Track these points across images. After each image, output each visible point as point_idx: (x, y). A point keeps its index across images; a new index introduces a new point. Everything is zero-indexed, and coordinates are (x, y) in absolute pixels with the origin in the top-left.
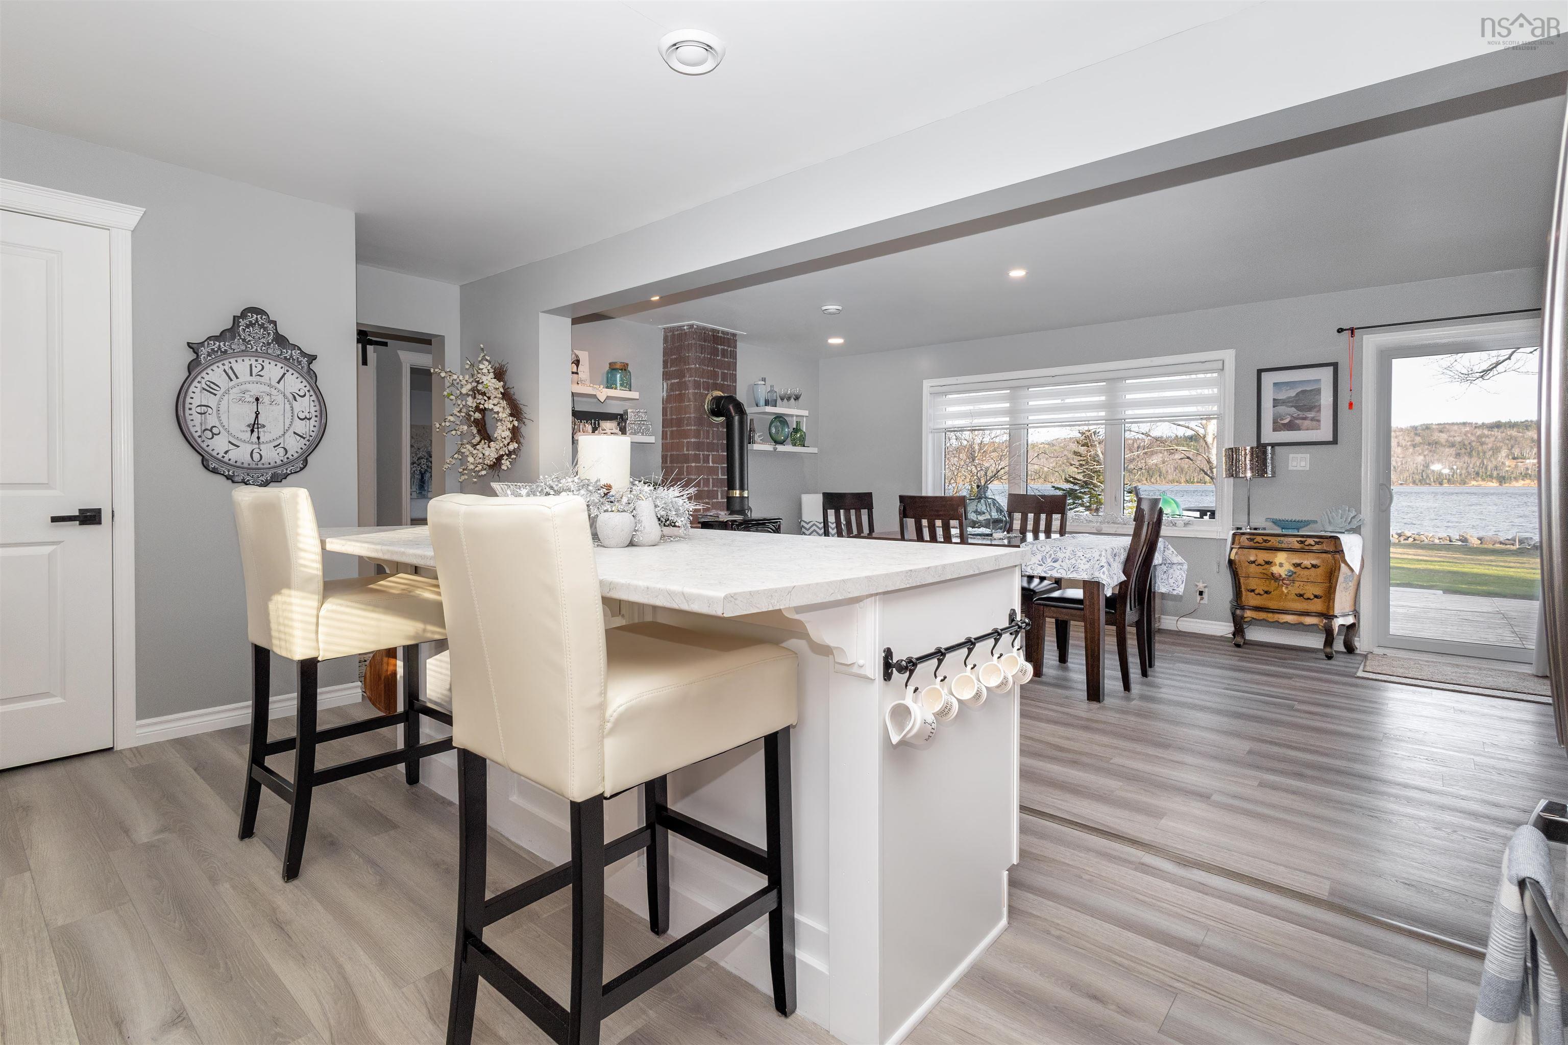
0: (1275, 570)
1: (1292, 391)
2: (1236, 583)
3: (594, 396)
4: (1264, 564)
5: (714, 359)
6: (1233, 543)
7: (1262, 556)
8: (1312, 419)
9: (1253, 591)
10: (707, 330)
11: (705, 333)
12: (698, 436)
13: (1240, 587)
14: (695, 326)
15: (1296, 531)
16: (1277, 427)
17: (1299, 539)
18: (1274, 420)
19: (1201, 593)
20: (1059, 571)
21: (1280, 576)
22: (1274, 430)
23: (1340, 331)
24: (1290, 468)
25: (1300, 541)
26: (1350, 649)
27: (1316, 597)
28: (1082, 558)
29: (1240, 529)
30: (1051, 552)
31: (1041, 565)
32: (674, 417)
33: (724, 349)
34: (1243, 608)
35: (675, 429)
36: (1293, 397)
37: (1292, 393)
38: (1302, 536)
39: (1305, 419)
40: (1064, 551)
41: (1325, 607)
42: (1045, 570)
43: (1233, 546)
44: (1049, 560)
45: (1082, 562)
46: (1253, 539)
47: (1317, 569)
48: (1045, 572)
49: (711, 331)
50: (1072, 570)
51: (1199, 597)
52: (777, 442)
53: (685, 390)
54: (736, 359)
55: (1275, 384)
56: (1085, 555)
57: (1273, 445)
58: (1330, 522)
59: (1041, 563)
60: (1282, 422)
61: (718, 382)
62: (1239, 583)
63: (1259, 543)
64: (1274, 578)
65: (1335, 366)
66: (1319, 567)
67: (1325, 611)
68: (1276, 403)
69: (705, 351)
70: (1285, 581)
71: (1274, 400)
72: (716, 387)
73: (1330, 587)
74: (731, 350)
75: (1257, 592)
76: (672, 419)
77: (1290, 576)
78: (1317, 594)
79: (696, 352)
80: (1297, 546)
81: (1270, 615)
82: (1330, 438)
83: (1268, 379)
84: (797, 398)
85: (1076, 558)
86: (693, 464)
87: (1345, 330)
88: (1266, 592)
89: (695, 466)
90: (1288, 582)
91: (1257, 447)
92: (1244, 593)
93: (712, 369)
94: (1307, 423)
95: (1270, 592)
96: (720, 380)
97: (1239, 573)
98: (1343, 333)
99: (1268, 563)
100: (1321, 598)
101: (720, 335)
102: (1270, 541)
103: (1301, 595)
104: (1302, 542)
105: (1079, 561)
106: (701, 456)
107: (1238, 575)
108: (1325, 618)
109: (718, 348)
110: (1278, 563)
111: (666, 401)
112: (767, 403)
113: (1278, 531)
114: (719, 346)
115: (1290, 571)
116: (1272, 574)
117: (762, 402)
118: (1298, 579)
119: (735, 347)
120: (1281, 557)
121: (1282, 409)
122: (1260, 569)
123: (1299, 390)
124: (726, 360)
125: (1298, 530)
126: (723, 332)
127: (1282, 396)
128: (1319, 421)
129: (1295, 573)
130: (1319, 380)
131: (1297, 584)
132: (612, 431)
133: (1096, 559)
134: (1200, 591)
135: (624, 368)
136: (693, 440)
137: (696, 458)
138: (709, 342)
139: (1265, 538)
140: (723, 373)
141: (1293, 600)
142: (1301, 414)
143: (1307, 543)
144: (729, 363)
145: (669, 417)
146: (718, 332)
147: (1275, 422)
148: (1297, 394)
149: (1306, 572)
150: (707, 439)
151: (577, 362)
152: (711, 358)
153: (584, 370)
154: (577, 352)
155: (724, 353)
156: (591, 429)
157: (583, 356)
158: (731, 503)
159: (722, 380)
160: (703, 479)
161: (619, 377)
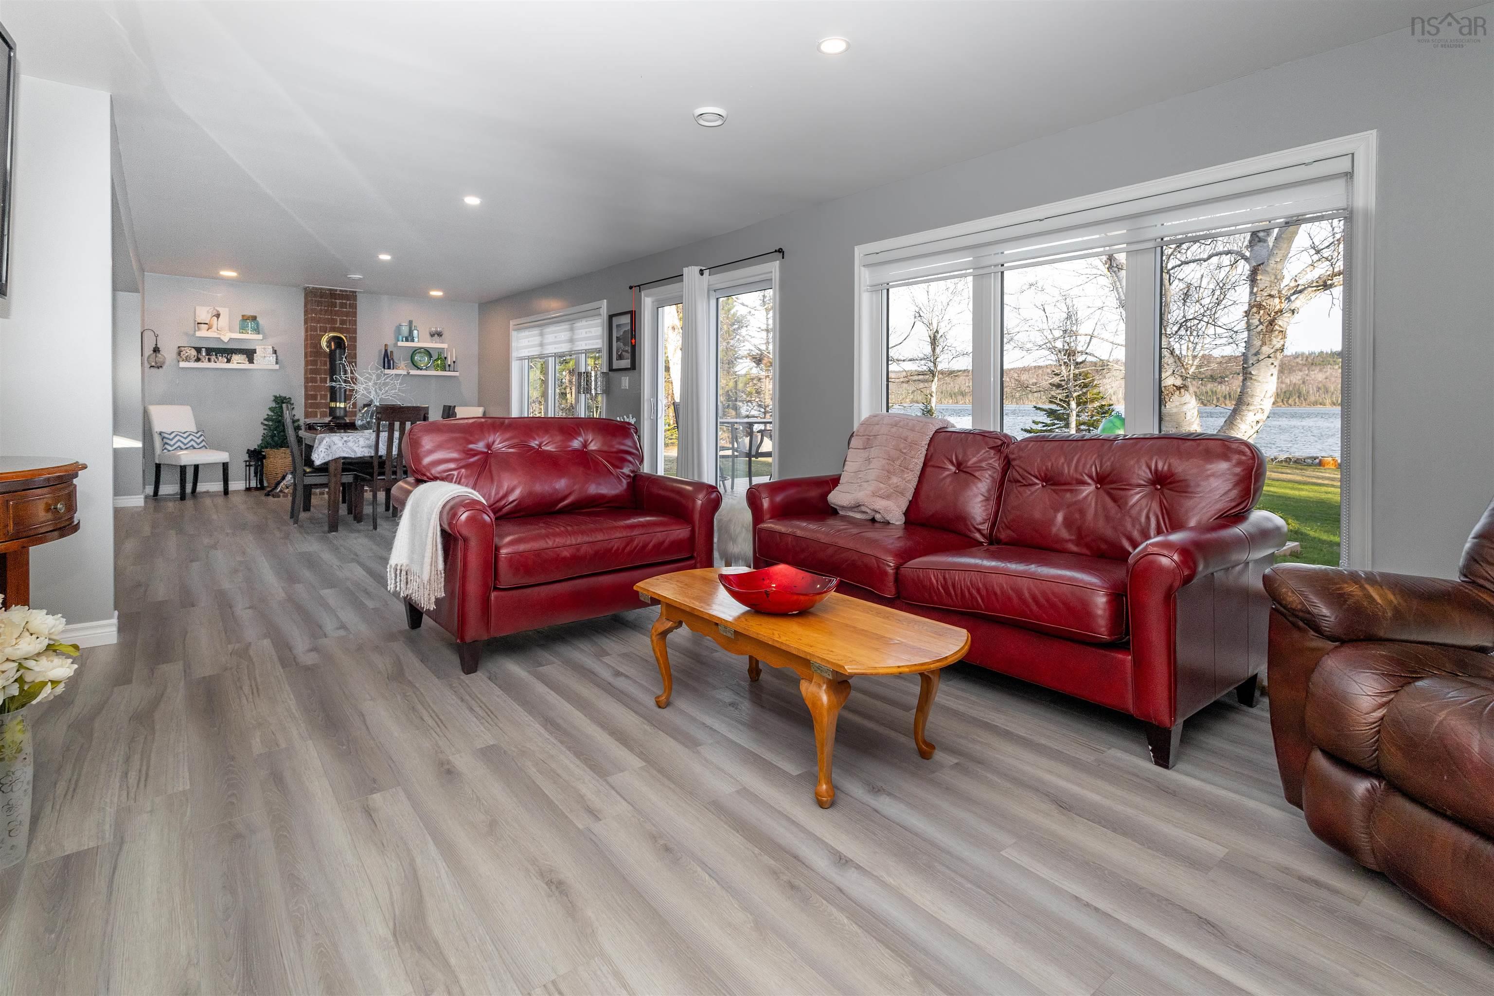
5: (331, 310)
10: (323, 290)
11: (321, 292)
14: (310, 288)
18: (616, 352)
22: (616, 359)
23: (631, 288)
24: (622, 387)
33: (342, 302)
49: (327, 291)
52: (418, 368)
53: (308, 332)
54: (356, 308)
55: (617, 326)
61: (337, 326)
65: (632, 313)
68: (617, 339)
69: (323, 304)
71: (616, 337)
72: (334, 329)
74: (350, 304)
83: (615, 322)
84: (440, 335)
86: (310, 384)
89: (312, 385)
93: (330, 317)
96: (338, 324)
98: (633, 289)
101: (338, 292)
109: (336, 303)
112: (406, 339)
114: (337, 301)
117: (402, 339)
119: (355, 300)
121: (619, 344)
123: (624, 330)
124: (345, 310)
126: (341, 291)
127: (619, 334)
132: (239, 361)
135: (254, 318)
136: (311, 367)
137: (313, 380)
138: (326, 299)
140: (342, 320)
144: (348, 312)
146: (336, 291)
147: (617, 354)
148: (623, 333)
150: (324, 366)
151: (218, 316)
152: (328, 310)
153: (223, 321)
154: (218, 309)
155: (343, 305)
156: (226, 360)
157: (224, 312)
158: (332, 411)
159: (340, 324)
160: (321, 395)
161: (250, 324)
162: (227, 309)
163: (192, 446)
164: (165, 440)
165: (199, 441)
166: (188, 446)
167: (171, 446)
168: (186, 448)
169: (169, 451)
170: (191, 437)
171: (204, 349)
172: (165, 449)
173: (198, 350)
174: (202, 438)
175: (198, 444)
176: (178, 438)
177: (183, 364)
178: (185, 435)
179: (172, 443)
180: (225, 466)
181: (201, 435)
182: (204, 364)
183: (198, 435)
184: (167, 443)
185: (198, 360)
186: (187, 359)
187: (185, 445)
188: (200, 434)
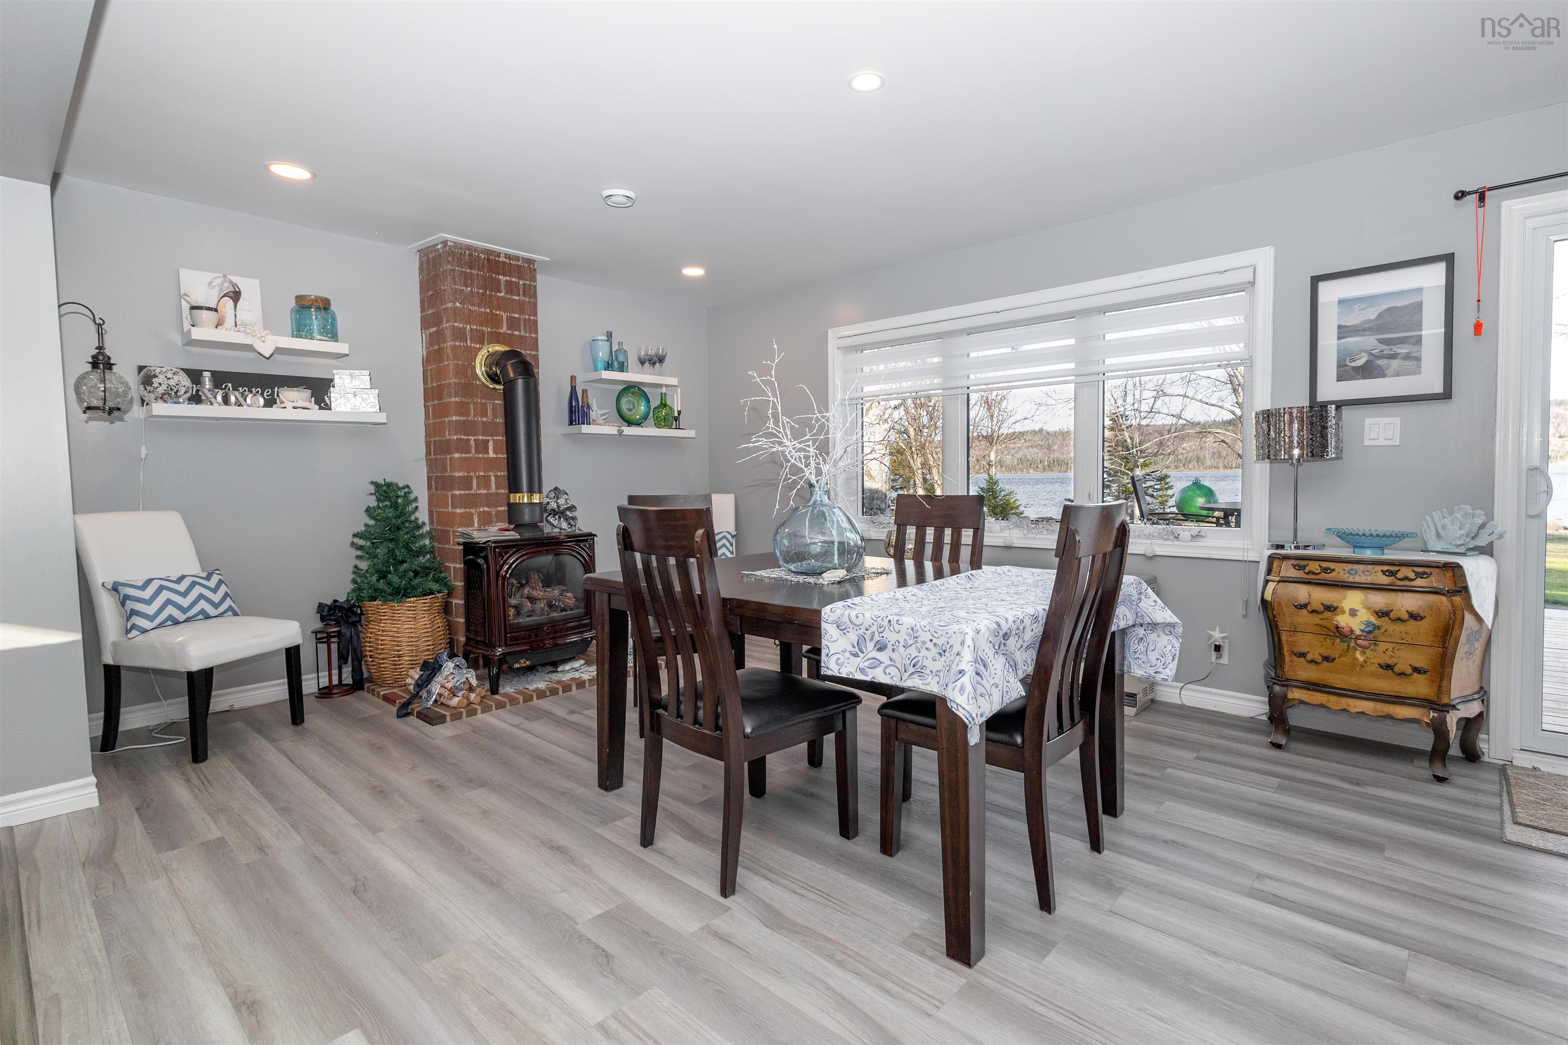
0: (1343, 620)
1: (1370, 310)
2: (1274, 642)
3: (249, 348)
4: (1323, 610)
5: (491, 296)
6: (1269, 571)
7: (1320, 596)
8: (1407, 357)
9: (1303, 655)
10: (475, 251)
11: (470, 255)
12: (466, 413)
13: (1281, 648)
14: (449, 243)
15: (1380, 551)
16: (1345, 373)
17: (1385, 568)
18: (1338, 361)
19: (1218, 648)
20: (887, 671)
21: (1352, 631)
22: (1340, 379)
23: (1460, 195)
24: (1367, 442)
25: (1387, 571)
26: (1471, 755)
27: (1416, 670)
28: (930, 645)
29: (1282, 547)
30: (874, 629)
31: (856, 655)
32: (435, 385)
33: (511, 282)
34: (1287, 683)
35: (436, 402)
36: (1373, 321)
37: (1371, 314)
38: (1392, 563)
39: (1393, 357)
40: (897, 627)
41: (1435, 690)
42: (862, 666)
43: (1269, 578)
44: (871, 645)
45: (929, 655)
46: (1305, 567)
47: (1420, 623)
48: (862, 671)
49: (482, 253)
50: (911, 670)
51: (1214, 654)
52: (630, 423)
53: (444, 343)
54: (536, 298)
55: (1341, 302)
56: (935, 640)
57: (1340, 405)
58: (1438, 535)
59: (857, 650)
60: (1353, 364)
61: (501, 331)
62: (1280, 640)
63: (1314, 573)
64: (1339, 633)
65: (1449, 259)
66: (1422, 618)
67: (1432, 696)
68: (1343, 331)
69: (473, 282)
70: (1360, 642)
71: (1340, 327)
72: (496, 338)
73: (1443, 656)
74: (524, 285)
75: (1309, 657)
76: (433, 387)
77: (1370, 632)
78: (1418, 665)
79: (455, 284)
80: (1384, 580)
81: (1333, 699)
82: (1438, 388)
83: (1329, 293)
84: (661, 360)
85: (919, 645)
86: (457, 455)
87: (1469, 193)
88: (1326, 659)
89: (460, 458)
90: (1365, 643)
91: (1311, 407)
92: (1287, 658)
93: (488, 310)
94: (1395, 364)
95: (1334, 659)
96: (505, 328)
97: (1280, 624)
98: (1465, 199)
99: (1331, 609)
100: (1425, 672)
101: (502, 259)
102: (1334, 570)
103: (1388, 667)
104: (1392, 574)
105: (924, 652)
106: (472, 443)
107: (1277, 627)
108: (1434, 709)
109: (499, 281)
110: (1347, 610)
111: (426, 362)
112: (609, 366)
113: (1346, 552)
114: (501, 277)
115: (1368, 624)
116: (1337, 627)
117: (600, 365)
118: (1384, 639)
119: (534, 279)
120: (1352, 600)
121: (1352, 341)
122: (1316, 619)
123: (1384, 307)
124: (516, 298)
125: (1382, 548)
126: (507, 256)
127: (1353, 320)
128: (1418, 359)
129: (1379, 628)
130: (1420, 290)
131: (1382, 646)
132: (295, 404)
133: (955, 651)
134: (1216, 646)
135: (324, 305)
136: (454, 418)
137: (463, 446)
138: (479, 269)
139: (1325, 564)
140: (510, 319)
141: (1373, 675)
142: (1387, 350)
143: (1400, 575)
144: (521, 304)
145: (430, 386)
146: (499, 255)
147: (1341, 365)
148: (1380, 314)
149: (1398, 628)
150: (482, 416)
151: (235, 296)
152: (484, 294)
153: (250, 307)
154: (235, 279)
155: (511, 288)
156: (262, 401)
157: (249, 287)
158: (513, 512)
159: (508, 329)
160: (478, 477)
161: (315, 320)
162: (256, 282)
163: (202, 612)
164: (130, 605)
165: (216, 598)
166: (191, 613)
167: (151, 618)
168: (187, 620)
169: (144, 631)
170: (197, 590)
171: (207, 375)
172: (134, 627)
173: (195, 376)
174: (223, 589)
175: (216, 606)
176: (165, 595)
177: (159, 408)
178: (182, 587)
179: (151, 610)
180: (292, 654)
181: (220, 582)
182: (213, 410)
183: (212, 583)
184: (134, 612)
185: (196, 399)
186: (171, 395)
187: (184, 610)
188: (215, 579)
